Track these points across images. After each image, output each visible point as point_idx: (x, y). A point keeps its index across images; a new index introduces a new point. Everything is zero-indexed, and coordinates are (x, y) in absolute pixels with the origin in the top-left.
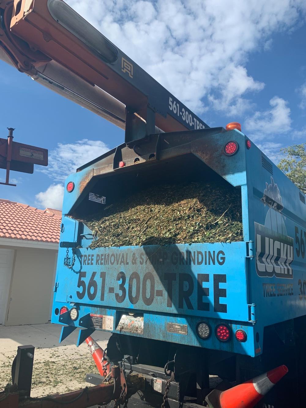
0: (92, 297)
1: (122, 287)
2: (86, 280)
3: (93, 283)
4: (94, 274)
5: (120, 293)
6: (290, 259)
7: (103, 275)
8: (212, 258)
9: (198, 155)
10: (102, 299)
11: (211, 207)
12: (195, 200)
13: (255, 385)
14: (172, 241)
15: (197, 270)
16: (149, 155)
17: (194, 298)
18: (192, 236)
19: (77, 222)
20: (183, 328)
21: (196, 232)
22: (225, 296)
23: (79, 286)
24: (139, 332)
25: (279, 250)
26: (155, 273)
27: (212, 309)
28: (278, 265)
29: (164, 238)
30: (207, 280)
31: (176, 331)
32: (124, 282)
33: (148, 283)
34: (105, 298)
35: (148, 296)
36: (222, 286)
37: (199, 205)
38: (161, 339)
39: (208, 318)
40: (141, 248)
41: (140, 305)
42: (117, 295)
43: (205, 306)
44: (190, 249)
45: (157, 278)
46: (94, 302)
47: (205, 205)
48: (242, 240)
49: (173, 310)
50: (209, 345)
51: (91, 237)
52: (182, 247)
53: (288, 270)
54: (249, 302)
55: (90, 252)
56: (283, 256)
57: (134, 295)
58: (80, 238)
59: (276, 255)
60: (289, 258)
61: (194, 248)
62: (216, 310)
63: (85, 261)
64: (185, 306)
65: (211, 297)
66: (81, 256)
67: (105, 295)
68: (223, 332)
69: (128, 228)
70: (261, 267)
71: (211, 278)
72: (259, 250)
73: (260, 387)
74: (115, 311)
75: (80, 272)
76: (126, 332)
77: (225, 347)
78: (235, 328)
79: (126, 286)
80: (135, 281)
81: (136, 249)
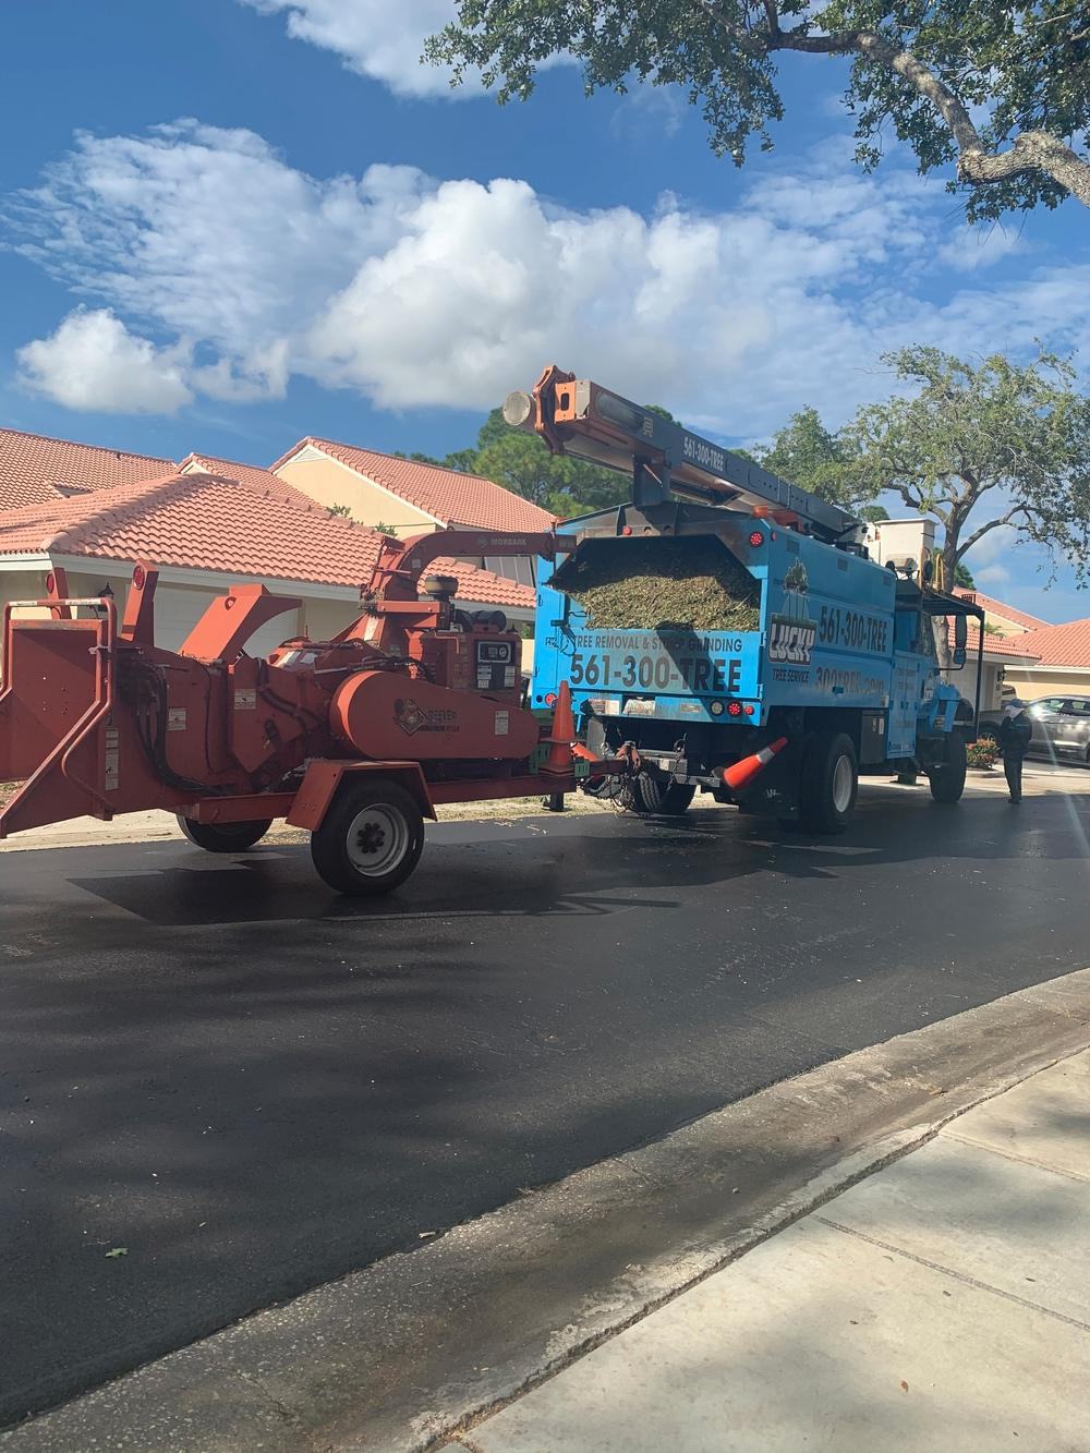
0: (592, 682)
1: (631, 671)
2: (584, 664)
3: (592, 667)
4: (594, 658)
5: (629, 677)
6: (810, 644)
7: (606, 659)
8: (729, 645)
9: (723, 538)
10: (606, 683)
11: (729, 590)
12: (712, 579)
13: (758, 756)
14: (689, 627)
15: (714, 656)
16: (664, 526)
17: (709, 681)
18: (710, 623)
19: (563, 596)
20: (697, 708)
21: (714, 619)
22: (738, 678)
23: (573, 670)
24: (650, 713)
25: (795, 637)
26: (670, 658)
27: (726, 689)
28: (792, 651)
29: (681, 624)
30: (724, 665)
31: (690, 710)
32: (633, 666)
33: (662, 667)
34: (610, 682)
35: (662, 680)
36: (736, 670)
37: (717, 586)
38: (674, 718)
39: (721, 698)
40: (653, 632)
41: (653, 688)
42: (625, 679)
43: (722, 687)
44: (708, 636)
45: (672, 663)
46: (596, 686)
47: (723, 586)
48: (758, 630)
49: (689, 691)
50: (721, 720)
51: (583, 614)
52: (700, 634)
53: (805, 657)
54: (759, 683)
55: (586, 632)
56: (800, 641)
57: (645, 679)
58: (567, 614)
59: (791, 641)
60: (808, 643)
61: (712, 635)
62: (729, 690)
63: (579, 642)
64: (701, 687)
65: (726, 680)
66: (574, 637)
67: (610, 679)
68: (735, 708)
69: (631, 607)
70: (773, 654)
71: (728, 664)
72: (773, 638)
73: (761, 757)
74: (621, 695)
75: (573, 654)
76: (633, 715)
77: (735, 721)
78: (745, 705)
79: (636, 670)
80: (646, 665)
81: (647, 632)
